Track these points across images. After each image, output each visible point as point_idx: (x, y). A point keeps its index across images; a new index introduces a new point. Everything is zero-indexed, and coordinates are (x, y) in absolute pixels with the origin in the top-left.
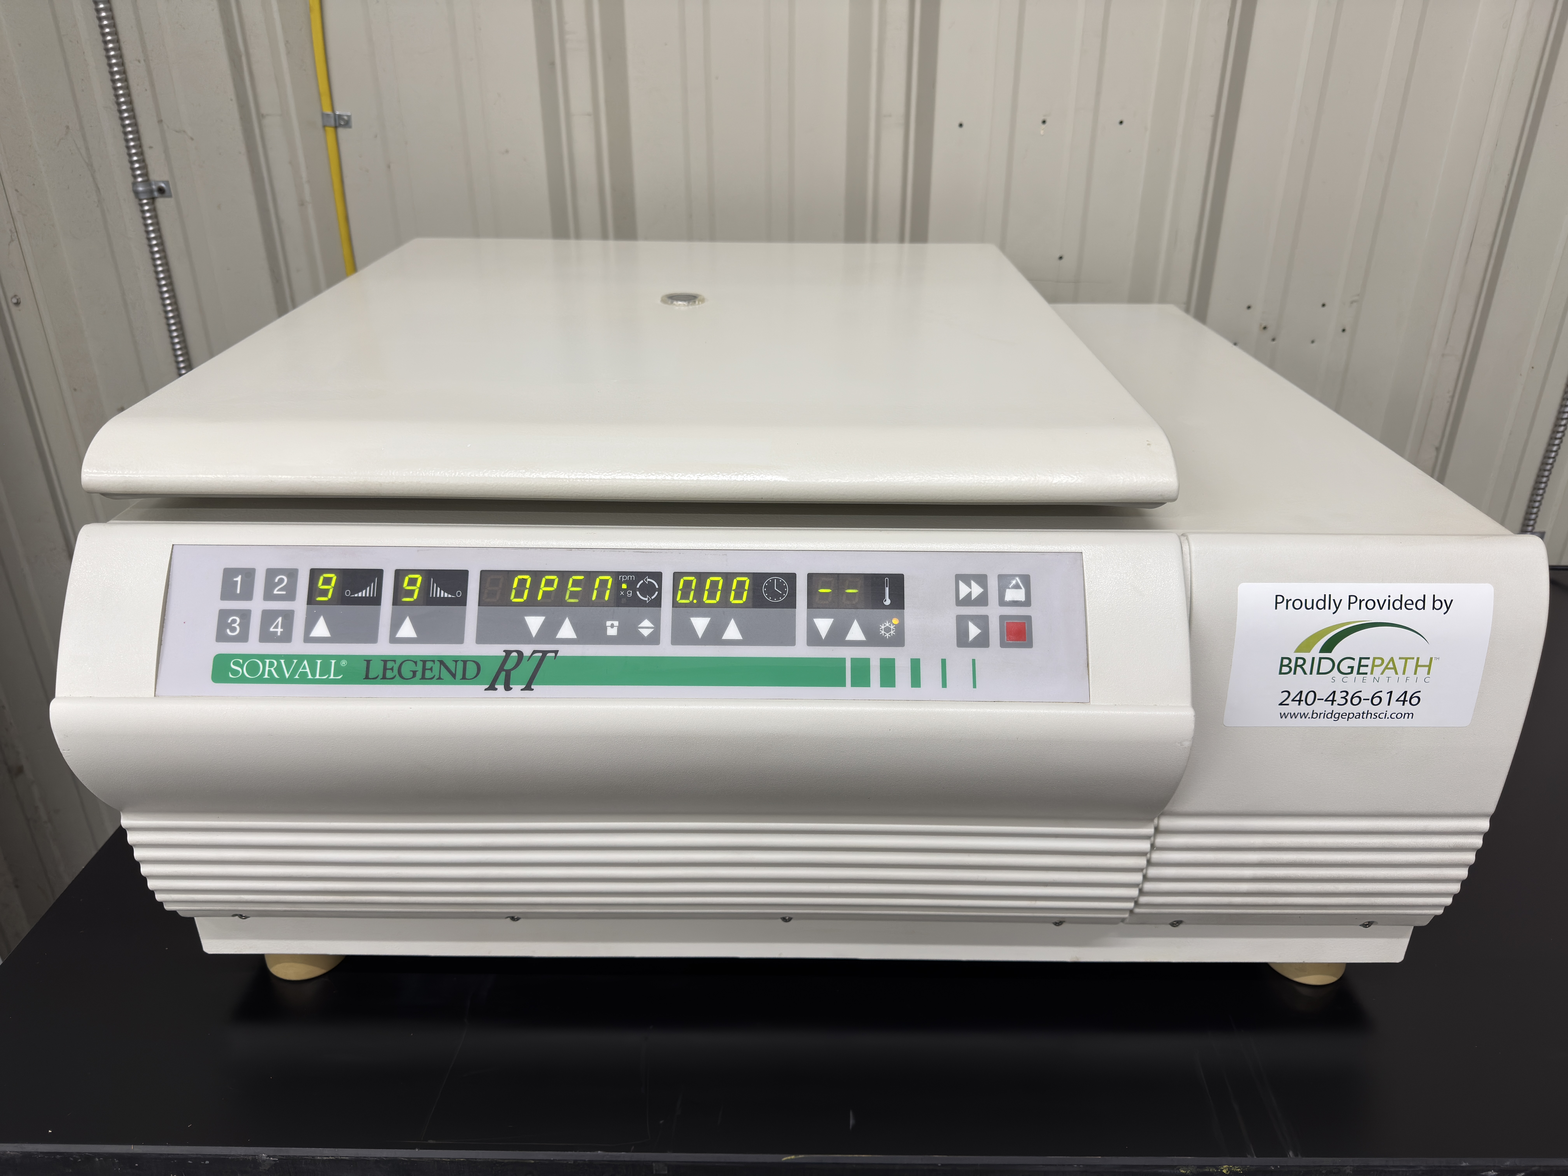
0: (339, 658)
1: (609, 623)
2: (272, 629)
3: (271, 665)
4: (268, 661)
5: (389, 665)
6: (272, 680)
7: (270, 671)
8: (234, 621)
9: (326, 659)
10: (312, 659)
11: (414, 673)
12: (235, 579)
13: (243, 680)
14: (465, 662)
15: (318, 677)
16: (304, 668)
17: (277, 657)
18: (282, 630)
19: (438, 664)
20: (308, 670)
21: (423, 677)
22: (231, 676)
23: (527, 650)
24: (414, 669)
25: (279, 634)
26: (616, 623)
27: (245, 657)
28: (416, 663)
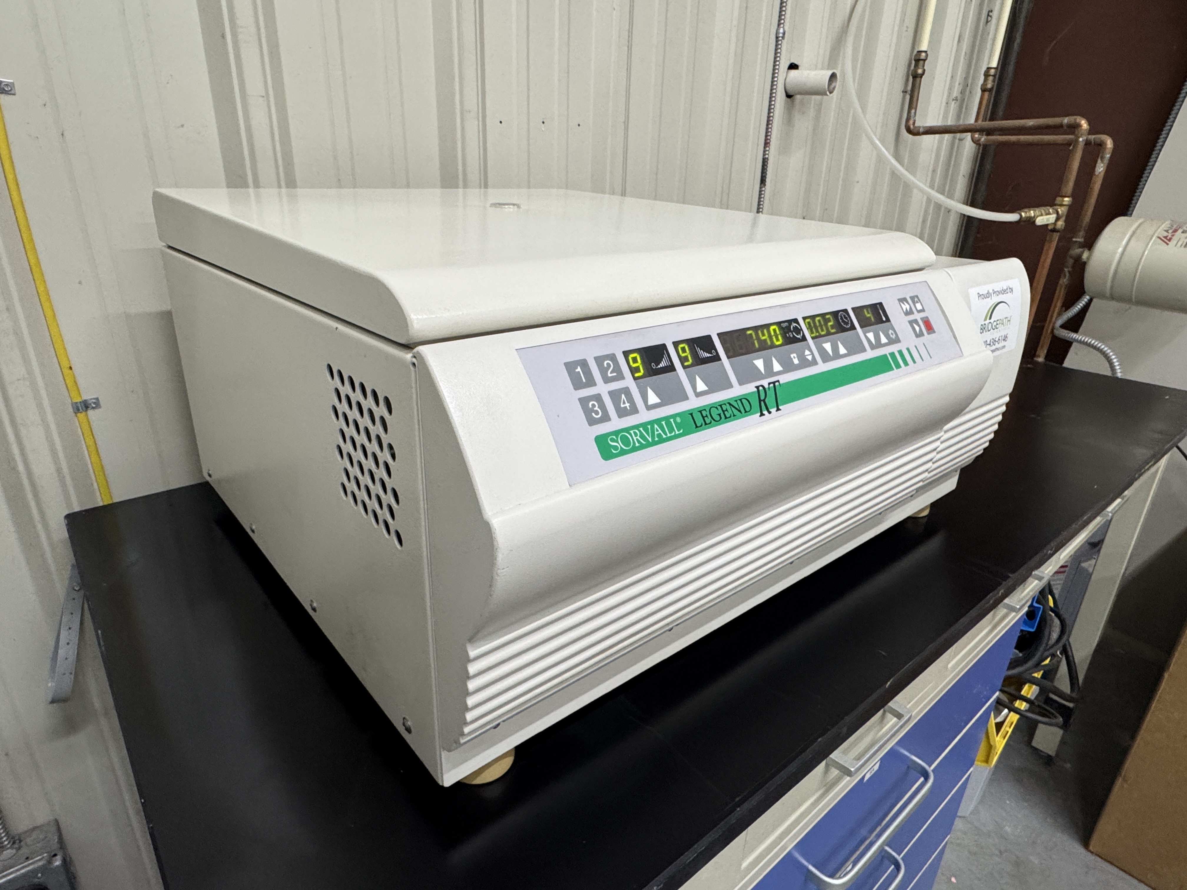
0: (674, 416)
1: (792, 356)
2: (622, 406)
3: (635, 433)
4: (632, 432)
5: (704, 413)
6: (642, 447)
7: (637, 439)
8: (594, 405)
9: (667, 419)
10: (658, 421)
11: (719, 415)
12: (577, 370)
13: (623, 453)
14: (741, 400)
15: (669, 435)
16: (657, 431)
17: (636, 427)
18: (629, 404)
19: (728, 405)
20: (660, 431)
21: (726, 418)
22: (614, 452)
23: (765, 383)
24: (718, 412)
25: (628, 408)
26: (795, 355)
27: (616, 433)
28: (716, 408)
